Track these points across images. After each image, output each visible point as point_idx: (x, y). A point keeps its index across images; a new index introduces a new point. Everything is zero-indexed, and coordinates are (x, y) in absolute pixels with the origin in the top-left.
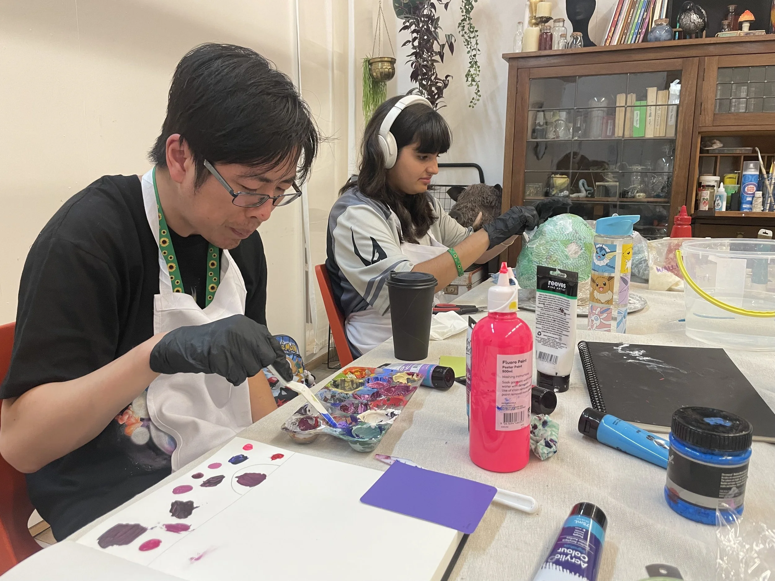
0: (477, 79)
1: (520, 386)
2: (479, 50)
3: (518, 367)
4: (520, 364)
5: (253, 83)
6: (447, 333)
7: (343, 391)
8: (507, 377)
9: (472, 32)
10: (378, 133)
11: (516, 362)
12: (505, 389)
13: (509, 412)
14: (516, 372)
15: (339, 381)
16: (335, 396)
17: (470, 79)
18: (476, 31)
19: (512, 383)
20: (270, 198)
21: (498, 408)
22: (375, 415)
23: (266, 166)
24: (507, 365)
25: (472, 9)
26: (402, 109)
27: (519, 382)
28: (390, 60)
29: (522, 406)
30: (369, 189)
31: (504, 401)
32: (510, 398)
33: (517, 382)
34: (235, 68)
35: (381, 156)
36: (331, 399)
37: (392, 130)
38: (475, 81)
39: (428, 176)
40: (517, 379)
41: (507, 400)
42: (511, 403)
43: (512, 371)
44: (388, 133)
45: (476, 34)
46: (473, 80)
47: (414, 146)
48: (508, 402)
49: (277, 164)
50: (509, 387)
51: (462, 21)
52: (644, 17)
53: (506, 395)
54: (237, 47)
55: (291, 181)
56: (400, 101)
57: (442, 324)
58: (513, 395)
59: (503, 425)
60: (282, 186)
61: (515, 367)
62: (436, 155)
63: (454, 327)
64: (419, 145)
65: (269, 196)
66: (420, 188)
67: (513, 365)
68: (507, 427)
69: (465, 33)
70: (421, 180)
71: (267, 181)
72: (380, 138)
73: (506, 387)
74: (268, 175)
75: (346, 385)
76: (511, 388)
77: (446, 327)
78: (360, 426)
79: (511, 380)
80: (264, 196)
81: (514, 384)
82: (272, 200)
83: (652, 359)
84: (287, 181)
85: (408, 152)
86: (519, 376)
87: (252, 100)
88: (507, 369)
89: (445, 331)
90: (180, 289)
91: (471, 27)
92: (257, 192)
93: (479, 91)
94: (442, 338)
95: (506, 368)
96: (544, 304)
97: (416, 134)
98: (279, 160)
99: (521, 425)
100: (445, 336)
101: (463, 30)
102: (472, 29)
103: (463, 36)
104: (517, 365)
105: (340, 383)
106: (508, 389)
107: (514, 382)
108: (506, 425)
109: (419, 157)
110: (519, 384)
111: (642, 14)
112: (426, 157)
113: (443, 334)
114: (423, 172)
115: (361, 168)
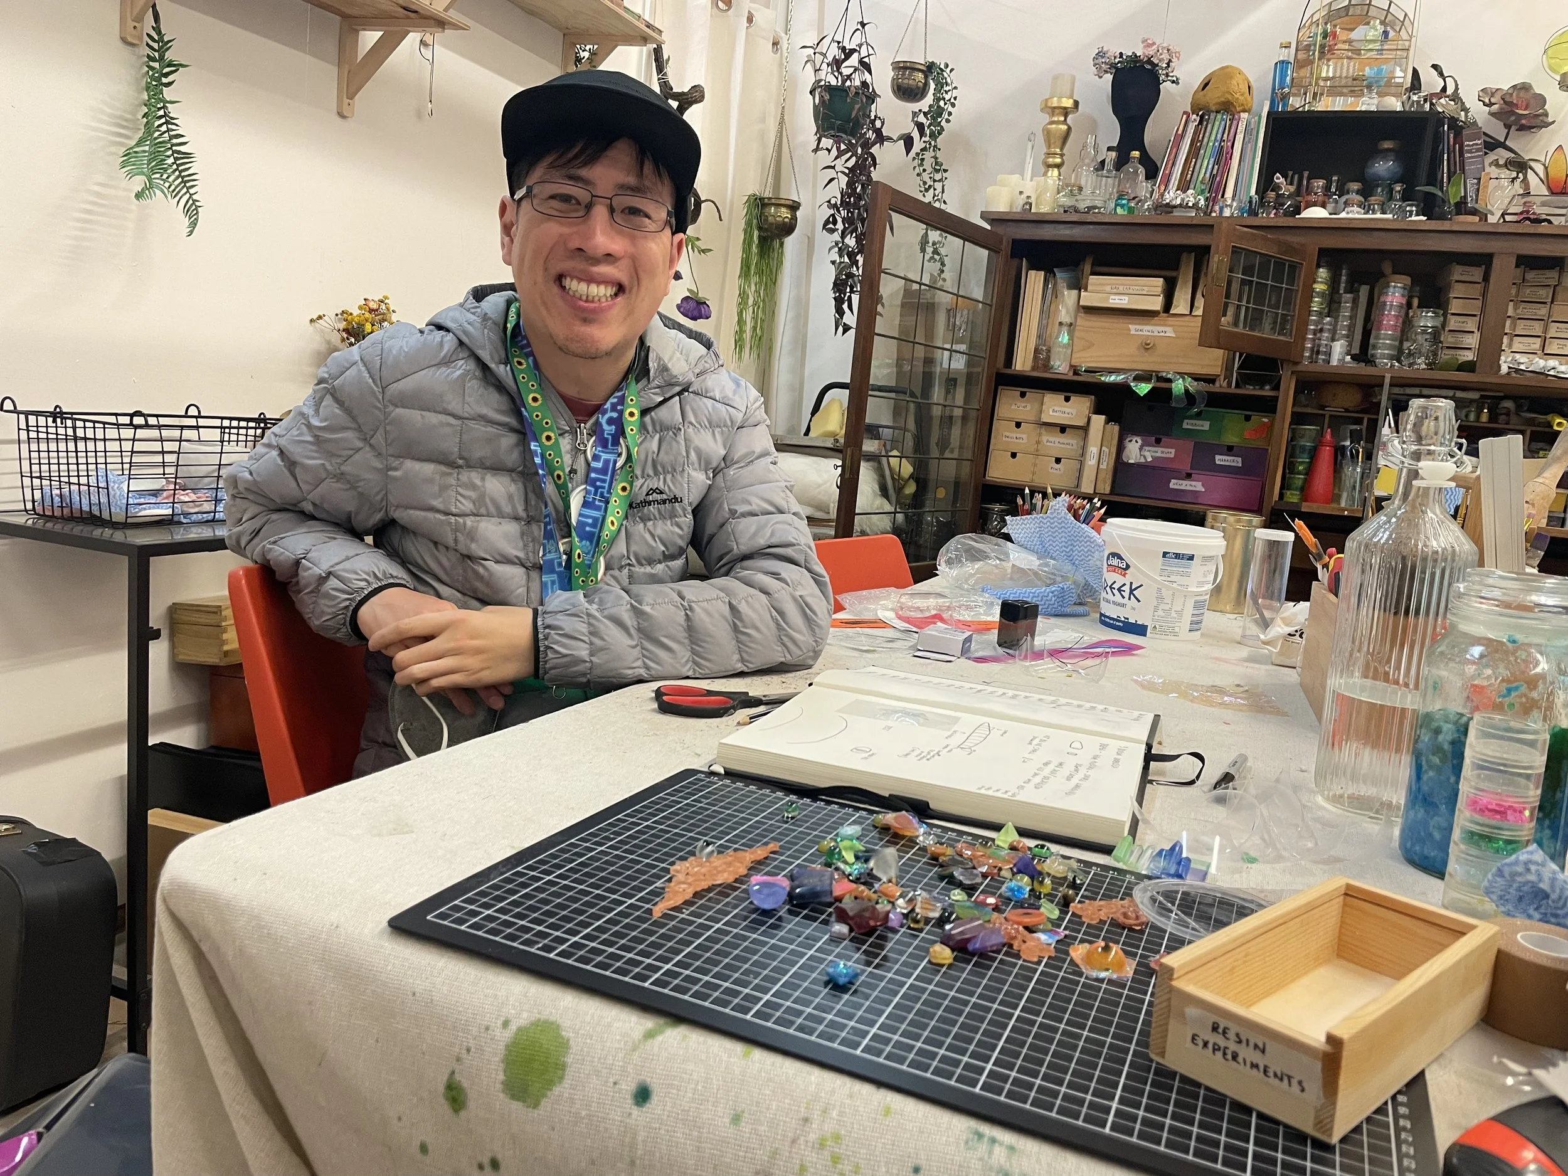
0: (942, 251)
2: (945, 202)
9: (937, 171)
17: (930, 250)
18: (945, 171)
25: (940, 134)
28: (790, 203)
38: (938, 254)
45: (945, 175)
46: (936, 252)
51: (922, 150)
52: (1215, 172)
69: (924, 170)
91: (936, 164)
93: (942, 271)
101: (921, 165)
102: (938, 167)
103: (918, 175)
111: (1210, 167)
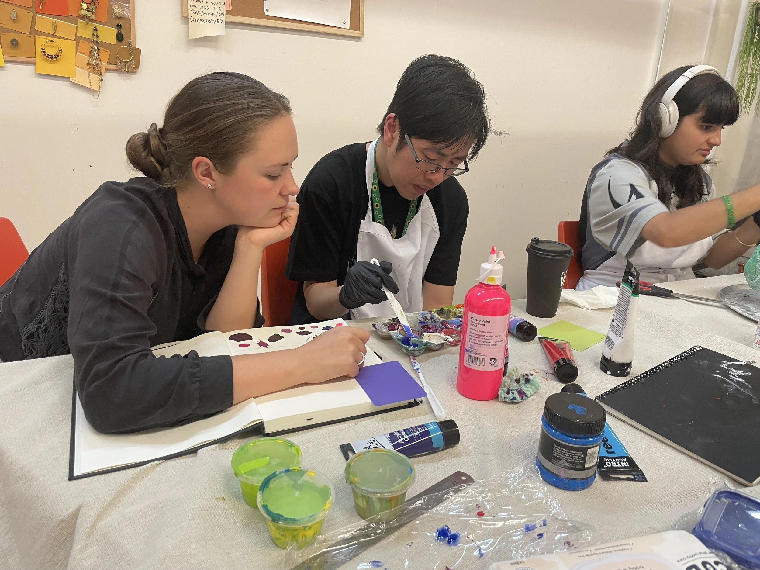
1: (482, 339)
3: (481, 325)
4: (483, 323)
5: (450, 86)
6: (597, 304)
7: (439, 317)
8: (473, 330)
10: (659, 101)
11: (480, 321)
12: (470, 337)
13: (472, 355)
14: (479, 328)
15: (447, 310)
16: (433, 319)
19: (476, 335)
20: (442, 168)
21: (466, 350)
22: (439, 337)
23: (445, 144)
24: (474, 321)
26: (691, 77)
27: (482, 336)
29: (483, 354)
30: (638, 155)
31: (470, 346)
32: (474, 346)
33: (480, 335)
34: (440, 74)
35: (659, 123)
36: (430, 319)
37: (676, 99)
39: (708, 148)
40: (479, 333)
41: (471, 346)
42: (474, 349)
43: (476, 326)
44: (671, 101)
47: (699, 115)
48: (471, 347)
49: (451, 144)
50: (474, 337)
53: (471, 342)
54: (450, 59)
55: (463, 159)
56: (689, 70)
57: (596, 296)
58: (476, 343)
59: (468, 363)
60: (455, 162)
61: (479, 324)
62: (721, 125)
63: (606, 302)
64: (704, 115)
65: (442, 166)
66: (696, 159)
67: (478, 322)
68: (470, 365)
70: (700, 151)
71: (443, 155)
72: (661, 106)
73: (471, 336)
74: (445, 151)
75: (451, 315)
76: (475, 338)
77: (599, 299)
78: (417, 339)
79: (475, 332)
80: (439, 166)
81: (477, 336)
82: (444, 170)
83: (746, 384)
84: (458, 158)
85: (690, 121)
86: (481, 332)
87: (445, 98)
88: (473, 324)
89: (595, 302)
90: (381, 222)
92: (435, 162)
94: (590, 308)
95: (473, 322)
96: (622, 295)
97: (702, 104)
98: (453, 142)
99: (482, 368)
100: (594, 308)
104: (481, 323)
105: (446, 312)
106: (472, 338)
107: (478, 335)
108: (469, 364)
109: (702, 126)
110: (481, 337)
112: (710, 127)
113: (593, 305)
114: (704, 143)
115: (633, 135)
